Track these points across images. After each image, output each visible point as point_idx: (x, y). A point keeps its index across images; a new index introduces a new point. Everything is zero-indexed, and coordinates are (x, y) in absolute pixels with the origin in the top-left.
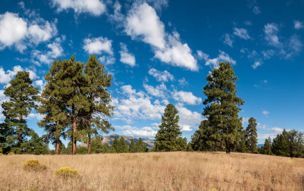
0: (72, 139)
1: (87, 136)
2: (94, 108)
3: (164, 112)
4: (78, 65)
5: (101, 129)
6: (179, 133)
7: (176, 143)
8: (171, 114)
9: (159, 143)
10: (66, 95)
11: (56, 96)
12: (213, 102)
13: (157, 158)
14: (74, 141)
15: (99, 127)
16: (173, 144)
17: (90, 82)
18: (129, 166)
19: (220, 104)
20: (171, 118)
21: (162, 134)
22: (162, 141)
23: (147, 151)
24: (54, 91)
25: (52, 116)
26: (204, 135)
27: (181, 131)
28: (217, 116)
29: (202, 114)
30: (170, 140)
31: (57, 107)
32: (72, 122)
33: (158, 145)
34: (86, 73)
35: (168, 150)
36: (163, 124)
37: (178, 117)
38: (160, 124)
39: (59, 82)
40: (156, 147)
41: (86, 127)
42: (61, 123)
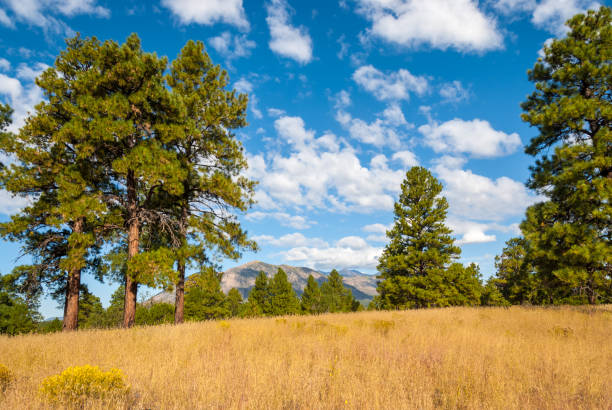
0: (125, 279)
1: (175, 267)
2: (198, 184)
3: (400, 191)
4: (149, 61)
5: (216, 247)
6: (451, 251)
7: (445, 281)
8: (420, 194)
9: (390, 285)
10: (108, 142)
11: (74, 142)
12: (560, 143)
13: (385, 328)
14: (129, 284)
15: (212, 241)
16: (436, 286)
17: (183, 112)
18: (302, 352)
19: (589, 142)
20: (421, 207)
21: (399, 257)
22: (402, 279)
23: (355, 307)
24: (68, 124)
25: (56, 203)
26: (542, 252)
27: (456, 244)
28: (585, 186)
29: (527, 185)
30: (425, 274)
31: (76, 175)
32: (127, 226)
33: (388, 291)
34: (174, 85)
35: (421, 303)
36: (398, 227)
37: (442, 203)
38: (391, 227)
39: (87, 100)
40: (383, 297)
41: (169, 239)
42: (87, 227)
